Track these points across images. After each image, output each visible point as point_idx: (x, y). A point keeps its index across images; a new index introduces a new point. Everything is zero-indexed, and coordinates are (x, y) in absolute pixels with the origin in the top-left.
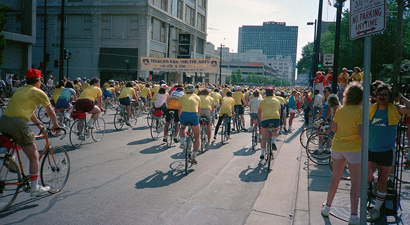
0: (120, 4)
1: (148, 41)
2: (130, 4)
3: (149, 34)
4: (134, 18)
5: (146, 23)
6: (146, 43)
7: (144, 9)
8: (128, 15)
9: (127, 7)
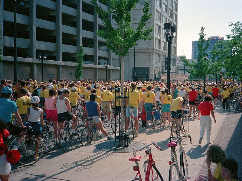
0: (141, 48)
1: (154, 64)
2: (146, 48)
3: (154, 60)
4: (148, 54)
5: (153, 56)
6: (153, 64)
7: (152, 50)
8: (145, 52)
9: (145, 49)
